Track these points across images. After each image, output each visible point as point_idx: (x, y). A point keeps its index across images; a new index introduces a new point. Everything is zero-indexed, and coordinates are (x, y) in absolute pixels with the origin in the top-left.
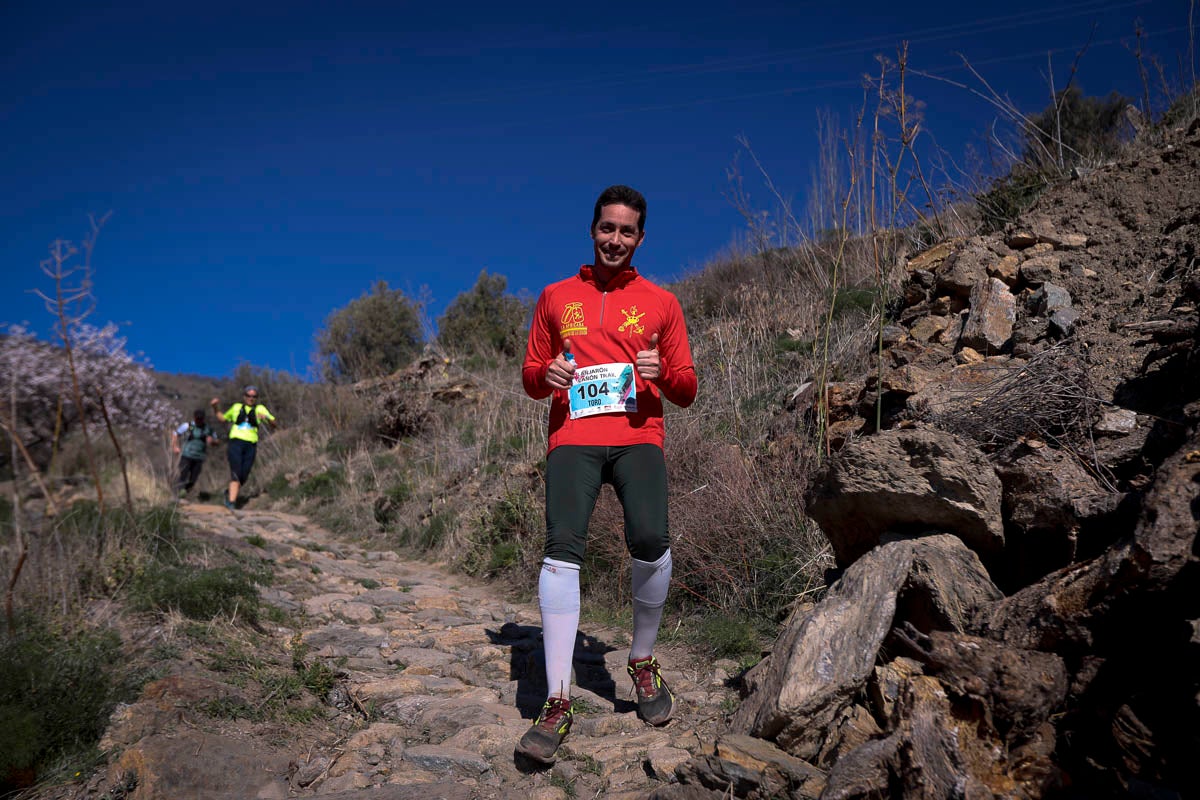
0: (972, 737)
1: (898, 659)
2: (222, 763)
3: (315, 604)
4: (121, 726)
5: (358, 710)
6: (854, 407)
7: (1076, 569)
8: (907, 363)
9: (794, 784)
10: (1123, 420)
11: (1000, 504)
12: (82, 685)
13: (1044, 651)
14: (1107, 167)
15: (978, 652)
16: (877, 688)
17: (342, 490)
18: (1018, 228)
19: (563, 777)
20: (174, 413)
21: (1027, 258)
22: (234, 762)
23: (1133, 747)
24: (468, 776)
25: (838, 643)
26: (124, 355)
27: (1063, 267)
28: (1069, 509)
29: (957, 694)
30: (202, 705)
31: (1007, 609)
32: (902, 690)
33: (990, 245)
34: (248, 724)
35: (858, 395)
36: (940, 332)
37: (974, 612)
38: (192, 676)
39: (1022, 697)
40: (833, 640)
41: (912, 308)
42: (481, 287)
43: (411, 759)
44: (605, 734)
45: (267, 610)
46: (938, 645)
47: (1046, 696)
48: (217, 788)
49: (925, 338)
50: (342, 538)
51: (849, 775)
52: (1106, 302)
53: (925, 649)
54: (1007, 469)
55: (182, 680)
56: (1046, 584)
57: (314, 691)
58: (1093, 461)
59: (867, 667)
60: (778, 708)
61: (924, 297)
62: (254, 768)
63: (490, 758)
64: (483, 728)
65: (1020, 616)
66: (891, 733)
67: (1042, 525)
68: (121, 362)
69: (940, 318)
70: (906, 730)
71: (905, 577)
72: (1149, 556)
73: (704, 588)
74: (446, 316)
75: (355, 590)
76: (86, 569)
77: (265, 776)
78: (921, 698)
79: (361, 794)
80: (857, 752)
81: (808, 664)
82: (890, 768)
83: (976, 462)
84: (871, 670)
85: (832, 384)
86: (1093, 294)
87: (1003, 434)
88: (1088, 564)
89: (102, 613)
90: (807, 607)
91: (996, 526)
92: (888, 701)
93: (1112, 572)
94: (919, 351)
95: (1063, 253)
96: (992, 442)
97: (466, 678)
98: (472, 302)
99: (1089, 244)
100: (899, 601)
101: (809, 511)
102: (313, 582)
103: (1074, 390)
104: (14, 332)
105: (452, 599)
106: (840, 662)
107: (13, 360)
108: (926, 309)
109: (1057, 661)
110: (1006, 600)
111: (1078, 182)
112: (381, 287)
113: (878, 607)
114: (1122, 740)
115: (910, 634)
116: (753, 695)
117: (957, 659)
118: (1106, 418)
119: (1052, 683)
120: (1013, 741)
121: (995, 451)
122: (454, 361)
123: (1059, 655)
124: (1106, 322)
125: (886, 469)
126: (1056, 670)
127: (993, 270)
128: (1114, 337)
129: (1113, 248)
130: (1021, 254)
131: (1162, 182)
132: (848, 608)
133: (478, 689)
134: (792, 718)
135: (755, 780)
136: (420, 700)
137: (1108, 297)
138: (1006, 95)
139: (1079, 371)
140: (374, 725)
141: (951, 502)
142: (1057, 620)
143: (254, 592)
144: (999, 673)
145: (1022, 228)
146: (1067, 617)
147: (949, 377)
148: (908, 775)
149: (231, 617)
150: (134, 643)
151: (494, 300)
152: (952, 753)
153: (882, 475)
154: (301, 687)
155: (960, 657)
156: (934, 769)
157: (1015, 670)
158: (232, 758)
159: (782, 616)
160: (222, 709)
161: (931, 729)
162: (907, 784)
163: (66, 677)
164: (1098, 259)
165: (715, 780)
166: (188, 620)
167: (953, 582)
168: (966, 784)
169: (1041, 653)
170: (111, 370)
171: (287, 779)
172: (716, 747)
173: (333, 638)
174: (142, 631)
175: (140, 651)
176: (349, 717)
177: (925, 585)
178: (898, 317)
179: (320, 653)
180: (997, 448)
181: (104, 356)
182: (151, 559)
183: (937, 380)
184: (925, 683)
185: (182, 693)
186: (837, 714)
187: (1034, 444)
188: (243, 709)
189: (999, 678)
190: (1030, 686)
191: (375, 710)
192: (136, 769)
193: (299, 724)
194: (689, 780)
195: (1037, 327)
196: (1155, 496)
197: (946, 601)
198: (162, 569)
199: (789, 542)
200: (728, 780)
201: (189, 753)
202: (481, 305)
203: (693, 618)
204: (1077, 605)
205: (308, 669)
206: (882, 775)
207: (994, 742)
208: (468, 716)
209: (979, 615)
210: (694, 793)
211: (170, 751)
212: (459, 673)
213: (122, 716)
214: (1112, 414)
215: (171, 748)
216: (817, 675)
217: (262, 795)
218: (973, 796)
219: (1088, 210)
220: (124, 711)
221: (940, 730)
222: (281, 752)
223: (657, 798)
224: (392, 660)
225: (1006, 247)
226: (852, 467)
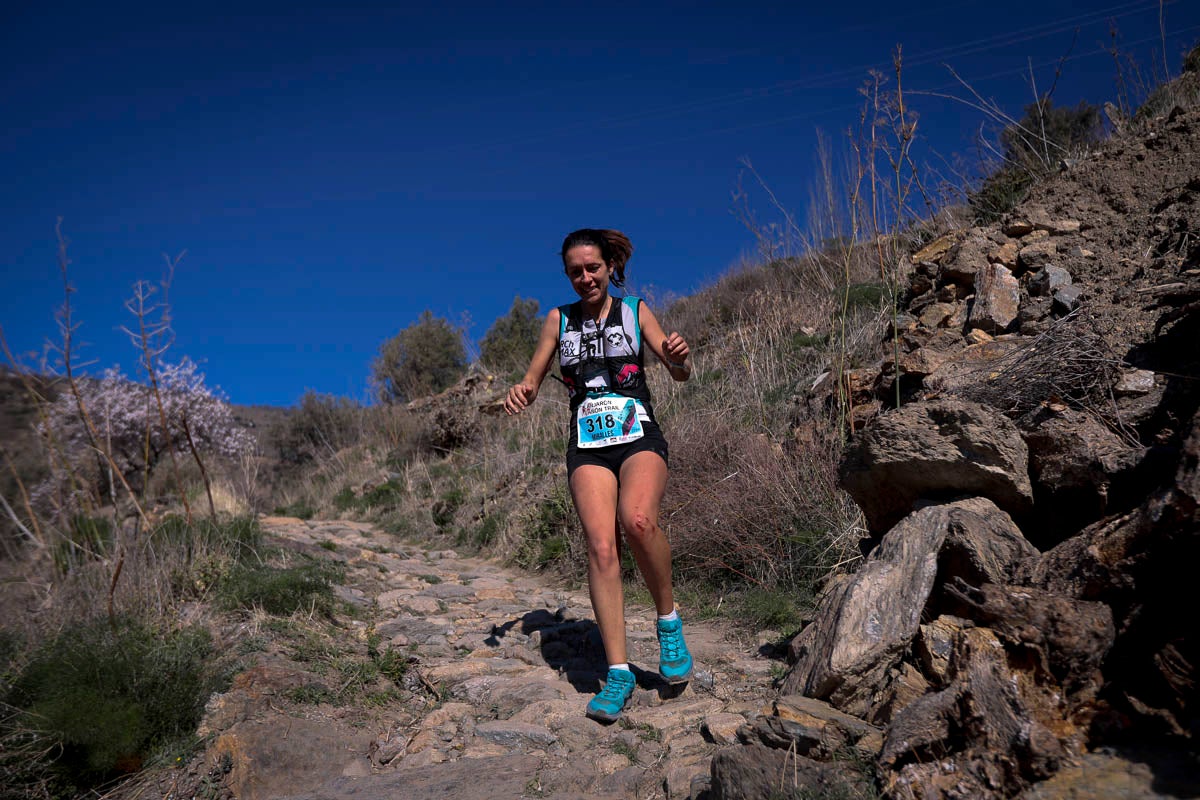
0: (1030, 686)
1: (942, 617)
2: (308, 745)
3: (385, 600)
4: (215, 713)
5: (430, 692)
6: (872, 391)
7: (1115, 520)
8: (919, 347)
9: (852, 739)
10: (1143, 379)
11: (1027, 466)
12: (179, 678)
13: (1090, 600)
14: (1094, 157)
15: (1030, 601)
16: (924, 646)
17: (403, 498)
18: (1014, 218)
19: (626, 745)
20: (249, 438)
21: (1025, 244)
22: (320, 743)
24: (536, 748)
25: (884, 604)
26: (204, 390)
27: (1060, 250)
28: (1097, 465)
29: (1014, 643)
30: (288, 692)
31: (1048, 563)
32: (957, 642)
33: (990, 235)
34: (330, 708)
35: (874, 380)
36: (947, 318)
37: (1014, 568)
38: (277, 666)
39: (1077, 643)
40: (878, 602)
41: (920, 297)
42: (516, 312)
43: (482, 735)
45: (342, 606)
46: (990, 597)
47: (1099, 641)
48: (305, 768)
49: (934, 324)
50: (405, 541)
51: (910, 728)
52: (1106, 279)
53: (977, 602)
54: (1033, 434)
55: (268, 670)
56: (1084, 536)
57: (389, 676)
58: (1115, 420)
59: (914, 625)
60: (830, 669)
61: (931, 287)
62: (338, 748)
63: (556, 730)
64: (548, 704)
65: (1062, 568)
66: (948, 686)
67: (1070, 483)
68: (202, 396)
69: (947, 304)
70: (964, 681)
71: (943, 539)
72: (1193, 500)
73: (742, 566)
74: (486, 339)
75: (420, 585)
76: (178, 575)
77: (349, 756)
78: (977, 649)
79: (439, 768)
80: (916, 706)
81: (856, 625)
82: (950, 718)
83: (1003, 426)
84: (917, 628)
85: (849, 372)
86: (1092, 272)
87: (1025, 401)
88: (1126, 514)
89: (193, 615)
90: (840, 578)
91: (1025, 488)
92: (936, 657)
93: (1155, 519)
94: (930, 336)
95: (1059, 238)
96: (1015, 409)
97: (527, 658)
98: (508, 324)
99: (1083, 228)
100: (939, 562)
101: (842, 484)
102: (382, 580)
103: (1093, 354)
104: (108, 375)
105: (508, 589)
106: (887, 622)
107: (109, 400)
108: (933, 297)
109: (1106, 610)
110: (1046, 554)
111: (1068, 173)
112: (427, 317)
113: (920, 568)
114: (1175, 684)
115: (962, 588)
116: (804, 659)
117: (1010, 609)
118: (1125, 379)
119: (1105, 629)
120: (1070, 687)
121: (1019, 417)
122: (496, 377)
123: (1105, 603)
124: (1108, 295)
125: (916, 438)
126: (1105, 616)
127: (994, 257)
128: (1119, 307)
129: (1106, 230)
130: (1019, 241)
131: (1147, 167)
132: (889, 571)
133: (539, 668)
134: (844, 677)
135: (815, 737)
136: (486, 680)
137: (1107, 274)
138: (992, 100)
139: (1095, 336)
140: (446, 705)
141: (982, 466)
142: (1100, 569)
143: (327, 588)
144: (1053, 621)
145: (1018, 217)
146: (1110, 566)
147: (961, 356)
148: (969, 724)
149: (309, 612)
150: (224, 639)
151: (527, 321)
152: (1014, 701)
153: (913, 445)
154: (377, 673)
155: (1013, 607)
156: (996, 717)
157: (1068, 617)
158: (318, 739)
159: (819, 587)
160: (306, 695)
161: (990, 678)
162: (970, 734)
163: (164, 671)
164: (1093, 241)
165: (777, 740)
166: (270, 616)
167: (989, 541)
168: (1030, 730)
169: (1087, 602)
170: (193, 403)
171: (369, 757)
172: (774, 708)
173: (403, 629)
174: (230, 628)
175: (230, 645)
176: (422, 698)
177: (961, 545)
178: (906, 307)
179: (393, 642)
180: (1020, 414)
181: (186, 391)
182: (235, 563)
183: (950, 360)
184: (980, 635)
185: (269, 682)
186: (887, 673)
187: (1057, 407)
188: (325, 694)
189: (1054, 625)
190: (1084, 632)
191: (445, 692)
192: (231, 753)
193: (377, 707)
194: (750, 740)
195: (1041, 304)
196: (1194, 443)
197: (984, 559)
198: (246, 571)
199: (819, 519)
200: (790, 739)
201: (278, 736)
202: (517, 327)
203: (732, 595)
204: (1119, 554)
205: (382, 656)
206: (943, 726)
207: (1052, 689)
208: (533, 693)
209: (1020, 570)
210: (757, 753)
211: (260, 735)
212: (521, 654)
213: (215, 705)
214: (1131, 375)
215: (261, 732)
216: (866, 636)
217: (346, 773)
218: (1038, 741)
219: (1080, 198)
220: (217, 700)
221: (999, 678)
222: (362, 733)
223: (721, 760)
224: (458, 645)
225: (1005, 236)
226: (882, 439)
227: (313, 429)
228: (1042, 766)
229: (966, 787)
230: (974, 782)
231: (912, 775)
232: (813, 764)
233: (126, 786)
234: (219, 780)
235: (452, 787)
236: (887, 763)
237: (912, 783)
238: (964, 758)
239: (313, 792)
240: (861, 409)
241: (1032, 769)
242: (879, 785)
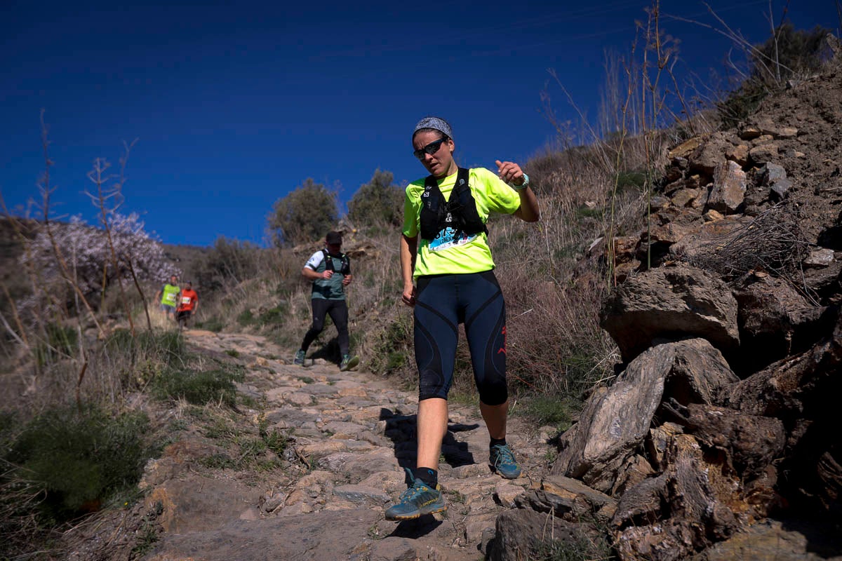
0: (718, 475)
1: (666, 423)
2: (216, 497)
3: (272, 394)
4: (151, 474)
5: (303, 462)
6: (633, 253)
7: (791, 360)
8: (669, 222)
9: (595, 508)
10: (825, 256)
11: (736, 317)
12: (126, 447)
13: (769, 417)
14: (812, 79)
15: (721, 418)
16: (652, 444)
17: (288, 319)
18: (748, 125)
20: (176, 270)
21: (754, 146)
22: (224, 496)
23: (832, 481)
24: (376, 505)
25: (624, 414)
26: (144, 233)
27: (780, 151)
28: (786, 319)
29: (708, 446)
30: (202, 460)
32: (669, 444)
33: (728, 138)
34: (232, 472)
35: (635, 245)
36: (692, 200)
37: (718, 391)
38: (195, 441)
39: (754, 448)
40: (621, 411)
41: (672, 183)
42: (376, 180)
43: (338, 494)
44: (467, 477)
45: (242, 398)
46: (694, 413)
47: (770, 446)
48: (214, 513)
49: (682, 204)
50: (289, 350)
51: (633, 502)
52: (812, 175)
53: (685, 416)
54: (741, 293)
55: (189, 443)
56: (769, 370)
57: (274, 450)
58: (803, 285)
59: (645, 429)
60: (583, 458)
61: (681, 176)
62: (237, 500)
63: (391, 493)
64: (385, 474)
65: (751, 393)
66: (661, 473)
67: (766, 330)
68: (141, 238)
69: (692, 190)
70: (672, 471)
71: (670, 368)
73: (532, 379)
74: (352, 200)
75: (298, 384)
76: (125, 373)
77: (245, 505)
78: (682, 449)
79: (307, 516)
80: (638, 486)
81: (603, 428)
82: (661, 496)
83: (719, 288)
84: (647, 431)
85: (617, 238)
86: (802, 169)
87: (738, 269)
88: (799, 356)
89: (136, 402)
90: (603, 390)
91: (734, 332)
92: (659, 452)
93: (817, 361)
94: (677, 214)
95: (781, 141)
96: (730, 274)
97: (373, 440)
98: (370, 191)
99: (799, 134)
100: (666, 384)
101: (603, 325)
102: (271, 380)
103: (789, 236)
104: (74, 220)
105: (362, 389)
106: (626, 426)
107: (74, 239)
108: (682, 184)
109: (778, 423)
110: (741, 382)
111: (791, 91)
112: (309, 182)
113: (652, 389)
114: (824, 476)
115: (674, 406)
116: (566, 449)
117: (707, 422)
118: (812, 255)
119: (775, 438)
120: (747, 477)
121: (732, 281)
122: (359, 230)
123: (779, 419)
124: (811, 188)
125: (656, 294)
126: (777, 429)
127: (730, 155)
128: (817, 198)
129: (817, 136)
130: (750, 143)
132: (631, 389)
133: (381, 448)
134: (593, 464)
135: (568, 505)
136: (343, 455)
137: (813, 171)
138: (739, 31)
139: (792, 223)
140: (314, 472)
141: (702, 316)
142: (778, 395)
143: (232, 386)
144: (737, 432)
145: (750, 125)
146: (784, 393)
147: (699, 231)
148: (674, 500)
149: (218, 403)
150: (157, 421)
151: (385, 188)
152: (705, 486)
153: (653, 299)
154: (265, 448)
155: (709, 421)
156: (692, 497)
157: (748, 429)
158: (223, 493)
159: (586, 396)
160: (215, 463)
161: (689, 469)
162: (674, 508)
163: (116, 442)
164: (805, 144)
165: (542, 506)
166: (191, 405)
167: (704, 371)
168: (714, 506)
169: (767, 418)
170: (135, 243)
171: (258, 507)
172: (541, 484)
173: (285, 416)
174: (162, 413)
175: (161, 425)
176: (297, 467)
177: (684, 373)
178: (662, 190)
180: (734, 278)
181: (131, 234)
182: (166, 366)
183: (690, 233)
184: (685, 439)
185: (190, 452)
186: (624, 461)
187: (760, 274)
188: (228, 462)
189: (737, 435)
190: (758, 440)
191: (314, 462)
192: (162, 501)
193: (265, 472)
194: (524, 506)
195: (762, 192)
197: (699, 384)
198: (173, 372)
199: (589, 346)
200: (550, 505)
201: (195, 490)
202: (376, 192)
203: (525, 399)
204: (792, 385)
205: (269, 436)
206: (656, 501)
207: (733, 478)
208: (375, 466)
209: (723, 392)
210: (528, 514)
211: (183, 489)
212: (368, 438)
213: (152, 467)
214: (816, 252)
215: (183, 488)
216: (610, 435)
217: (243, 517)
218: (719, 515)
219: (799, 110)
220: (153, 464)
221: (696, 470)
222: (254, 490)
223: (502, 518)
224: (324, 430)
225: (739, 139)
226: (632, 293)
227: (223, 265)
228: (721, 531)
229: (668, 544)
230: (674, 540)
231: (631, 534)
232: (566, 524)
233: (90, 521)
234: (154, 519)
235: (315, 530)
236: (615, 525)
237: (631, 539)
238: (668, 525)
239: (219, 530)
240: (623, 266)
241: (714, 533)
242: (610, 540)
